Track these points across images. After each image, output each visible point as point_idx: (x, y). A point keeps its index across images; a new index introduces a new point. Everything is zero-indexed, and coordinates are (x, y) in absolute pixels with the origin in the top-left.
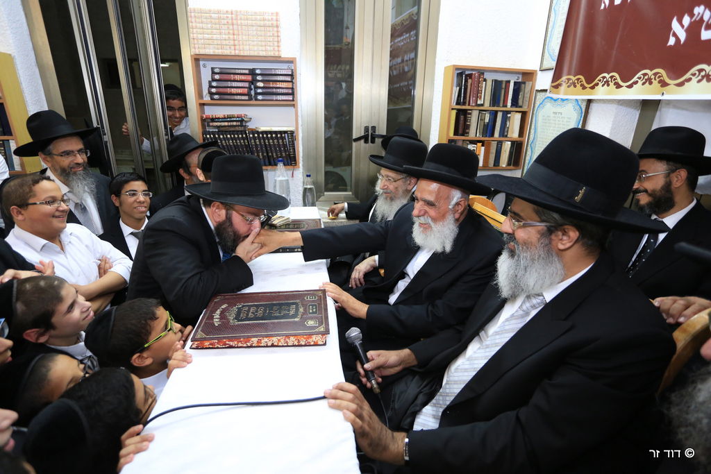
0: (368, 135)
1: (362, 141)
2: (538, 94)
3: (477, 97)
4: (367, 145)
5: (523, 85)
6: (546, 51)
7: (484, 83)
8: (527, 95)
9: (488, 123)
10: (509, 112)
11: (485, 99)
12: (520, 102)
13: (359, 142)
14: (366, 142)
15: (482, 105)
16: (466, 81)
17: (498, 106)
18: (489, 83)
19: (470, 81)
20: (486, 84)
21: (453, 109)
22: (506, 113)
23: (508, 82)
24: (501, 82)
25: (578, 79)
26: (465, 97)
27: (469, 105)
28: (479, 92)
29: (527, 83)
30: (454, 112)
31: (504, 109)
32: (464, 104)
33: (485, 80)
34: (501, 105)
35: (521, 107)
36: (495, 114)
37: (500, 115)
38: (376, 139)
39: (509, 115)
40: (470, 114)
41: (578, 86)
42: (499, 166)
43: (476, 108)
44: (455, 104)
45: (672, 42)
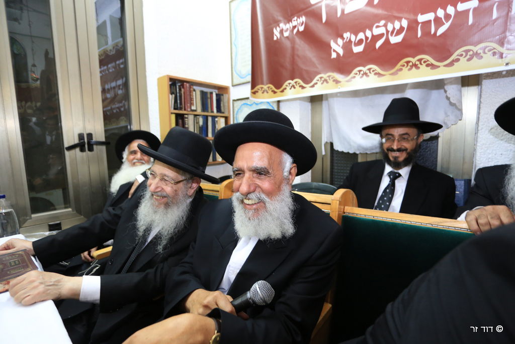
0: (84, 142)
1: (78, 150)
2: (235, 102)
3: (191, 104)
4: (84, 153)
5: (222, 97)
6: (234, 72)
7: (194, 92)
8: (226, 104)
9: (202, 126)
10: (216, 117)
11: (197, 105)
12: (222, 109)
13: (73, 152)
14: (82, 150)
15: (195, 111)
16: (180, 90)
17: (208, 112)
18: (198, 94)
19: (183, 90)
20: (196, 94)
21: (172, 113)
22: (214, 117)
23: (211, 93)
24: (206, 93)
25: (268, 87)
26: (181, 103)
27: (185, 110)
28: (191, 99)
29: (224, 95)
30: (173, 117)
31: (212, 114)
32: (181, 109)
33: (194, 90)
34: (210, 110)
35: (223, 113)
36: (206, 118)
37: (210, 119)
38: (95, 147)
39: (216, 119)
40: (187, 118)
41: (270, 92)
42: (216, 160)
43: (191, 113)
44: (173, 109)
45: (334, 55)
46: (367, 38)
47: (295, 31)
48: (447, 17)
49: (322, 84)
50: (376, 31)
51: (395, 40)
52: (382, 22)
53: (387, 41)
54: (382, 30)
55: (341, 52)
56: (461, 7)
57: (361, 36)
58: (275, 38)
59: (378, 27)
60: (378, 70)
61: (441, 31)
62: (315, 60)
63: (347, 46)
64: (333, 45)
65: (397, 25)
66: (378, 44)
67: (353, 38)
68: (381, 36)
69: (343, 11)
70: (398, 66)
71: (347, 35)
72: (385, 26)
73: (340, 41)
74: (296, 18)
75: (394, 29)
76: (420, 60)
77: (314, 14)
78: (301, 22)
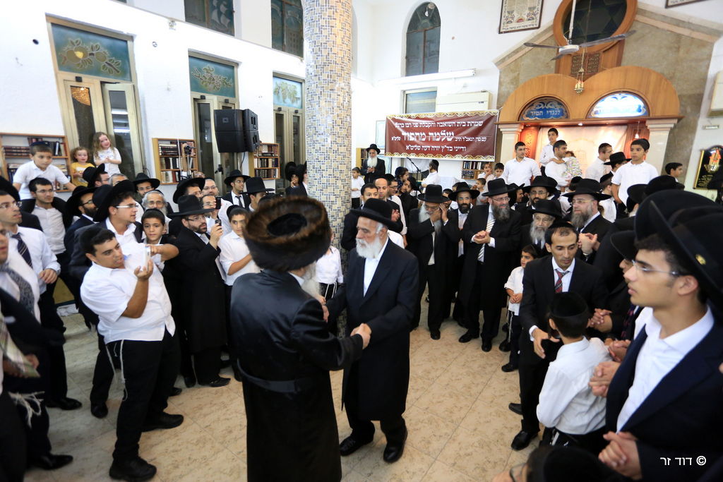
45: (407, 149)
47: (397, 140)
51: (418, 149)
58: (392, 140)
60: (416, 155)
62: (402, 149)
64: (407, 146)
68: (416, 148)
69: (409, 140)
76: (422, 155)
77: (402, 137)
78: (399, 138)
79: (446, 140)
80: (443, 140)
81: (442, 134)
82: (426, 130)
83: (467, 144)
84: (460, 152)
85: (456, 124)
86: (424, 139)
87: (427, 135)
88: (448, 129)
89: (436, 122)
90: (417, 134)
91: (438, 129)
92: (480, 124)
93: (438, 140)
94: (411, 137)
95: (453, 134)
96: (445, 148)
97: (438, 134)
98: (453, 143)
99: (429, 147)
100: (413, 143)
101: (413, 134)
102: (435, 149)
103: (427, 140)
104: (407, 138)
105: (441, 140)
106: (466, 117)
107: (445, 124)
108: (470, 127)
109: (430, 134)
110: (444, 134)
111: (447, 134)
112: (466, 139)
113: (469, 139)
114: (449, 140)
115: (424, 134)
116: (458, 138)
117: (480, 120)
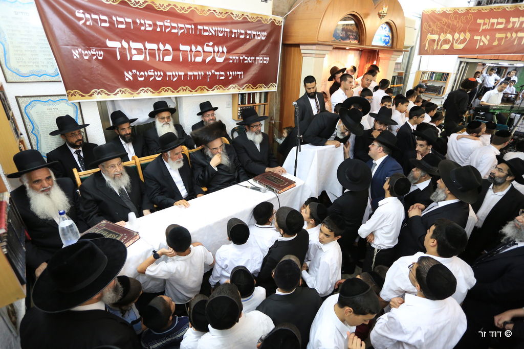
2: (20, 99)
6: (6, 69)
45: (127, 79)
46: (145, 75)
47: (94, 58)
48: (176, 75)
49: (122, 94)
50: (150, 74)
51: (158, 79)
52: (152, 70)
53: (155, 78)
54: (152, 74)
55: (131, 79)
56: (180, 73)
57: (142, 73)
58: (75, 57)
59: (150, 72)
60: (152, 90)
61: (175, 80)
62: (113, 79)
63: (134, 76)
64: (126, 73)
65: (159, 73)
66: (151, 79)
67: (138, 73)
68: (152, 76)
69: (131, 58)
70: (160, 90)
71: (134, 71)
72: (154, 72)
73: (130, 73)
74: (94, 50)
75: (158, 74)
76: (168, 89)
77: (111, 52)
78: (100, 54)
79: (213, 60)
80: (208, 60)
81: (207, 49)
82: (175, 40)
83: (245, 67)
84: (235, 79)
85: (231, 32)
86: (168, 58)
87: (176, 49)
88: (218, 41)
89: (196, 25)
90: (150, 46)
91: (199, 39)
92: (262, 36)
93: (199, 59)
94: (136, 51)
95: (225, 50)
96: (213, 75)
97: (199, 48)
98: (227, 66)
99: (182, 73)
100: (141, 66)
101: (139, 45)
102: (194, 75)
103: (175, 61)
104: (123, 55)
105: (204, 61)
106: (245, 21)
107: (212, 30)
108: (250, 39)
109: (182, 48)
110: (210, 49)
111: (216, 49)
112: (244, 60)
113: (248, 60)
114: (220, 60)
115: (168, 47)
116: (233, 57)
117: (264, 31)
